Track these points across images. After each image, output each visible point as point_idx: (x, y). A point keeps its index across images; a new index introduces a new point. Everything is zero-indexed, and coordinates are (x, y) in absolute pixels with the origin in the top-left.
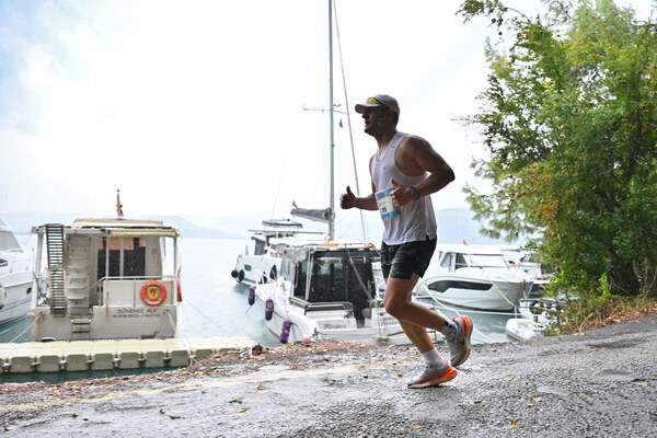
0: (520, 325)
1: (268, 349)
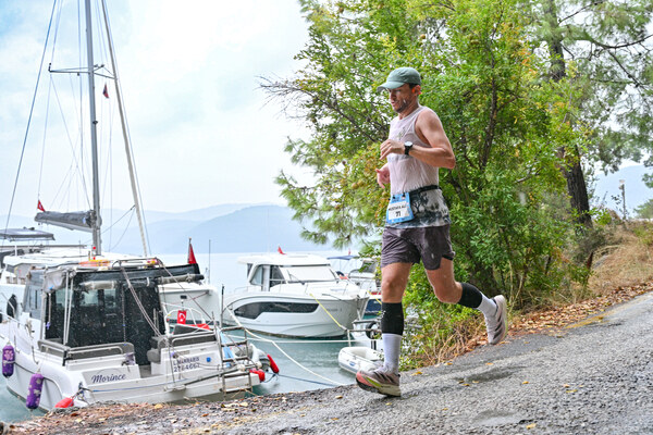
0: (355, 355)
1: (12, 427)
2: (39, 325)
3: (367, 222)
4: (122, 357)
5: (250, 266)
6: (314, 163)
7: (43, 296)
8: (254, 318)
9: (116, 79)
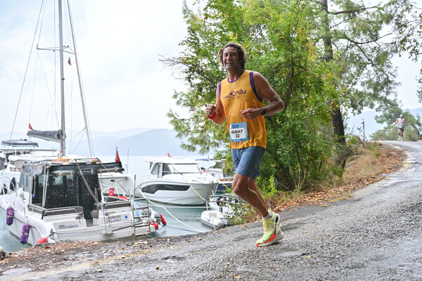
0: (211, 215)
1: (10, 254)
2: (28, 196)
3: (218, 139)
4: (76, 215)
5: (151, 163)
6: (189, 105)
7: (31, 179)
8: (153, 193)
9: (76, 54)
